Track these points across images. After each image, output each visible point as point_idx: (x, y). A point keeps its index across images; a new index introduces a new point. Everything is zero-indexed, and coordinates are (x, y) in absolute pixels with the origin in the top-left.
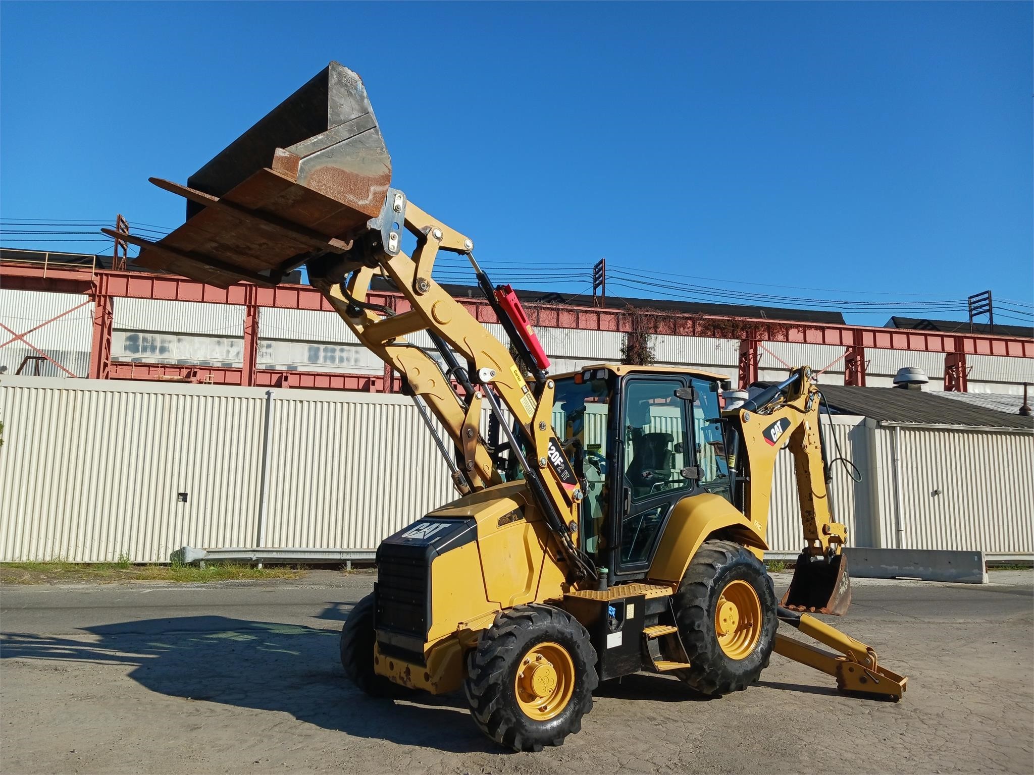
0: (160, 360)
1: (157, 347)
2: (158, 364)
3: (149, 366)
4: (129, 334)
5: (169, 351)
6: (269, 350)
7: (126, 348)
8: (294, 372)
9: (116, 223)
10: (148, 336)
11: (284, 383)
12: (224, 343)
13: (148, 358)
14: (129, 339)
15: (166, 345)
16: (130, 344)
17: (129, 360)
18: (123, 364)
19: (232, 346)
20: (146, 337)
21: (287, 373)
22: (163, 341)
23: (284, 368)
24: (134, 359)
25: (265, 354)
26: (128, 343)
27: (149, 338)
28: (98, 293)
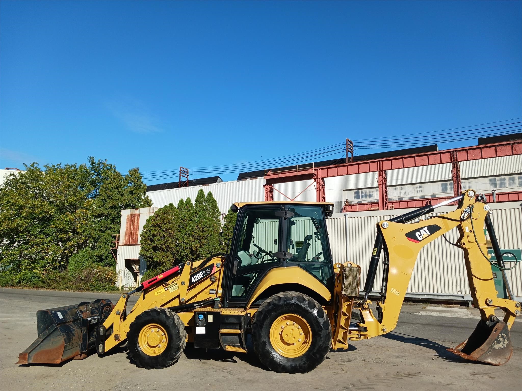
1: (367, 195)
2: (368, 203)
3: (364, 204)
4: (355, 191)
5: (373, 196)
6: (421, 189)
7: (354, 197)
8: (434, 198)
9: (346, 143)
10: (363, 190)
12: (398, 188)
13: (364, 200)
14: (355, 193)
15: (371, 193)
17: (356, 203)
18: (354, 205)
19: (402, 189)
21: (430, 199)
22: (370, 192)
23: (429, 197)
24: (358, 202)
25: (418, 191)
26: (355, 195)
27: (364, 192)
28: (317, 178)
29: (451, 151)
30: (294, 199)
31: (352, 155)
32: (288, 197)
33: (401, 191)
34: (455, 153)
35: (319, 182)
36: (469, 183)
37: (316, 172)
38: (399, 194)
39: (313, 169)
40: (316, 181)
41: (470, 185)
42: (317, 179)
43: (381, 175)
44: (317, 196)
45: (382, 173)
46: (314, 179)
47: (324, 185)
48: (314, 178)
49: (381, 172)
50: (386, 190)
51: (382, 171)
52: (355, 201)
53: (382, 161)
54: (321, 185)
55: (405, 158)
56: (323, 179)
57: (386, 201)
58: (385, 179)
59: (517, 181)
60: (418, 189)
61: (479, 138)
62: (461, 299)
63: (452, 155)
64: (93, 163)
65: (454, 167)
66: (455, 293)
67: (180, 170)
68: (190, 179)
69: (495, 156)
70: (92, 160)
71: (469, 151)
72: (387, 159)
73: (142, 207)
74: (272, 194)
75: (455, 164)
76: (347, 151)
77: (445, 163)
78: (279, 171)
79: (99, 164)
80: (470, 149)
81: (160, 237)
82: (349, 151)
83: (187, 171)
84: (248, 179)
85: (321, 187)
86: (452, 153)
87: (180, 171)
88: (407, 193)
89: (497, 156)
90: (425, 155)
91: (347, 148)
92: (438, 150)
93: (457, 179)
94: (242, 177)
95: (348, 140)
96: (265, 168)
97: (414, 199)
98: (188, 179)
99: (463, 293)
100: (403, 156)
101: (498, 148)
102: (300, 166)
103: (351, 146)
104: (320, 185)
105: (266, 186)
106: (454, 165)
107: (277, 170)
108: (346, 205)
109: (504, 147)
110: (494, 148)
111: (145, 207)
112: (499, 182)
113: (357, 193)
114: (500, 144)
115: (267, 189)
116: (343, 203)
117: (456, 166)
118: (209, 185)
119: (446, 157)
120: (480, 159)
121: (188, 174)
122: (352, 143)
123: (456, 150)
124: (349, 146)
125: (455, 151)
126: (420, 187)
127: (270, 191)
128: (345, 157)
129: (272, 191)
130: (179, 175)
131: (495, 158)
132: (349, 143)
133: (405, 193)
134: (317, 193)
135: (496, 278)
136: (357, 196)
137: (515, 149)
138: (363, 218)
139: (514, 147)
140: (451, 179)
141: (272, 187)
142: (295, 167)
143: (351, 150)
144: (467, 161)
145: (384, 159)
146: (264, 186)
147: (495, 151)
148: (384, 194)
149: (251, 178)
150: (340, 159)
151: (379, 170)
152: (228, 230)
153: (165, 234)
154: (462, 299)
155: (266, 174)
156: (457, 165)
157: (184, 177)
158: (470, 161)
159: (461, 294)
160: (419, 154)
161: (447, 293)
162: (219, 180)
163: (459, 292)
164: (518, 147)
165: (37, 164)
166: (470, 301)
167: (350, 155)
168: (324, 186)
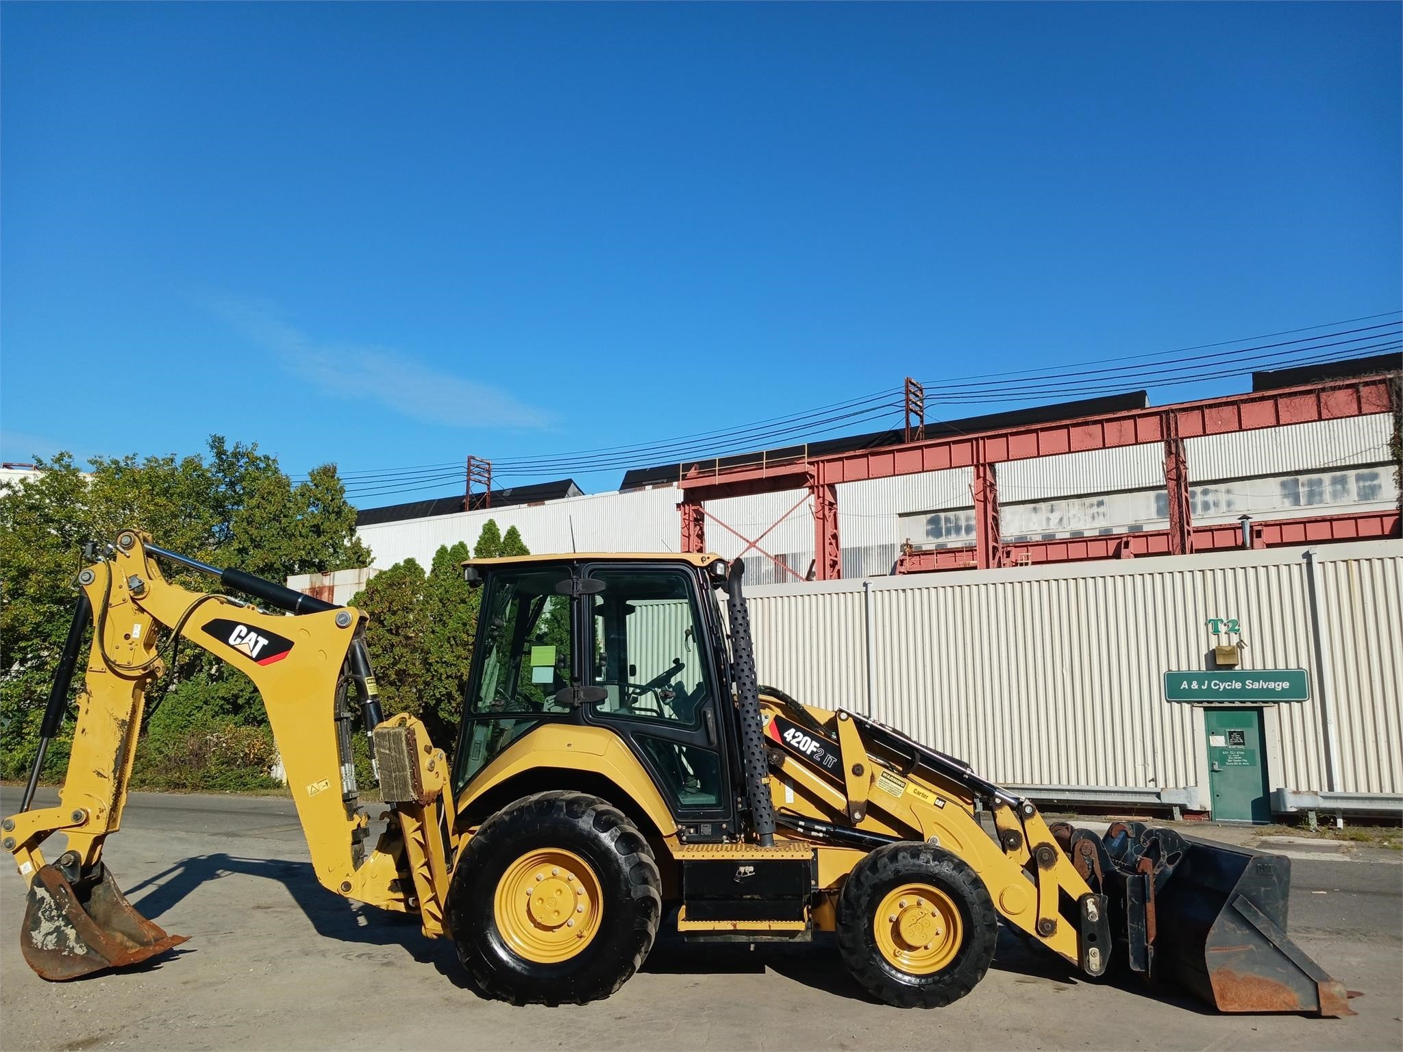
0: (967, 542)
1: (962, 526)
2: (963, 548)
3: (954, 552)
4: (929, 516)
6: (1101, 509)
7: (928, 533)
8: (1137, 534)
9: (904, 388)
10: (951, 515)
11: (1124, 552)
12: (1041, 508)
13: (953, 541)
14: (930, 522)
16: (932, 529)
17: (932, 547)
18: (926, 553)
19: (1052, 511)
20: (948, 516)
21: (1127, 537)
22: (968, 519)
23: (1124, 530)
24: (938, 546)
25: (1096, 515)
26: (930, 527)
27: (951, 518)
28: (816, 484)
29: (1162, 411)
30: (758, 540)
31: (922, 422)
32: (741, 537)
33: (1051, 516)
34: (1172, 415)
35: (821, 495)
36: (1228, 491)
37: (812, 470)
38: (1044, 522)
39: (806, 460)
40: (813, 493)
41: (1231, 497)
42: (818, 487)
43: (982, 475)
44: (816, 532)
45: (985, 470)
46: (811, 487)
47: (836, 504)
48: (808, 484)
49: (981, 469)
50: (995, 514)
51: (983, 465)
52: (930, 544)
53: (983, 438)
54: (827, 503)
55: (1043, 430)
56: (832, 487)
57: (995, 544)
58: (992, 485)
59: (1353, 486)
60: (1095, 509)
61: (1254, 374)
62: (1154, 800)
63: (1164, 421)
64: (220, 454)
65: (1169, 453)
66: (1141, 786)
67: (469, 465)
68: (494, 488)
69: (1274, 423)
70: (217, 444)
71: (1207, 411)
72: (996, 433)
73: (343, 569)
74: (701, 529)
75: (1173, 446)
76: (908, 410)
77: (1147, 443)
78: (717, 468)
79: (236, 455)
80: (1210, 406)
81: (382, 647)
82: (912, 411)
83: (487, 466)
84: (649, 487)
85: (827, 508)
86: (1164, 416)
87: (468, 468)
88: (1065, 520)
89: (1278, 424)
90: (1095, 422)
91: (907, 403)
92: (1147, 405)
93: (1177, 486)
94: (634, 481)
95: (909, 382)
96: (682, 460)
97: (1085, 535)
98: (489, 489)
99: (1161, 784)
100: (1039, 426)
101: (1281, 402)
102: (771, 454)
103: (917, 396)
104: (824, 503)
105: (684, 506)
106: (1170, 447)
107: (711, 463)
108: (905, 554)
109: (1297, 400)
110: (1272, 402)
111: (352, 568)
112: (1306, 489)
113: (934, 522)
114: (1287, 390)
115: (687, 517)
116: (898, 549)
117: (1174, 450)
118: (544, 504)
119: (1149, 426)
120: (1235, 431)
121: (490, 474)
122: (921, 390)
123: (1174, 407)
124: (912, 397)
125: (1173, 411)
126: (1100, 504)
127: (696, 520)
128: (902, 426)
129: (699, 519)
130: (465, 478)
131: (1273, 429)
132: (913, 389)
133: (1061, 520)
134: (817, 525)
135: (1244, 744)
136: (935, 531)
137: (1326, 404)
138: (909, 593)
139: (1322, 400)
140: (1162, 484)
141: (700, 509)
142: (759, 456)
143: (917, 409)
144: (1203, 438)
145: (989, 434)
146: (678, 506)
147: (1273, 410)
148: (992, 524)
149: (658, 483)
150: (890, 432)
151: (975, 463)
152: (559, 627)
153: (395, 639)
154: (1157, 801)
155: (684, 476)
156: (1177, 447)
157: (480, 482)
158: (1211, 437)
159: (1156, 786)
160: (1080, 420)
161: (1121, 786)
162: (572, 489)
163: (1150, 781)
164: (1333, 399)
165: (70, 457)
166: (1176, 805)
167: (915, 421)
168: (835, 506)
